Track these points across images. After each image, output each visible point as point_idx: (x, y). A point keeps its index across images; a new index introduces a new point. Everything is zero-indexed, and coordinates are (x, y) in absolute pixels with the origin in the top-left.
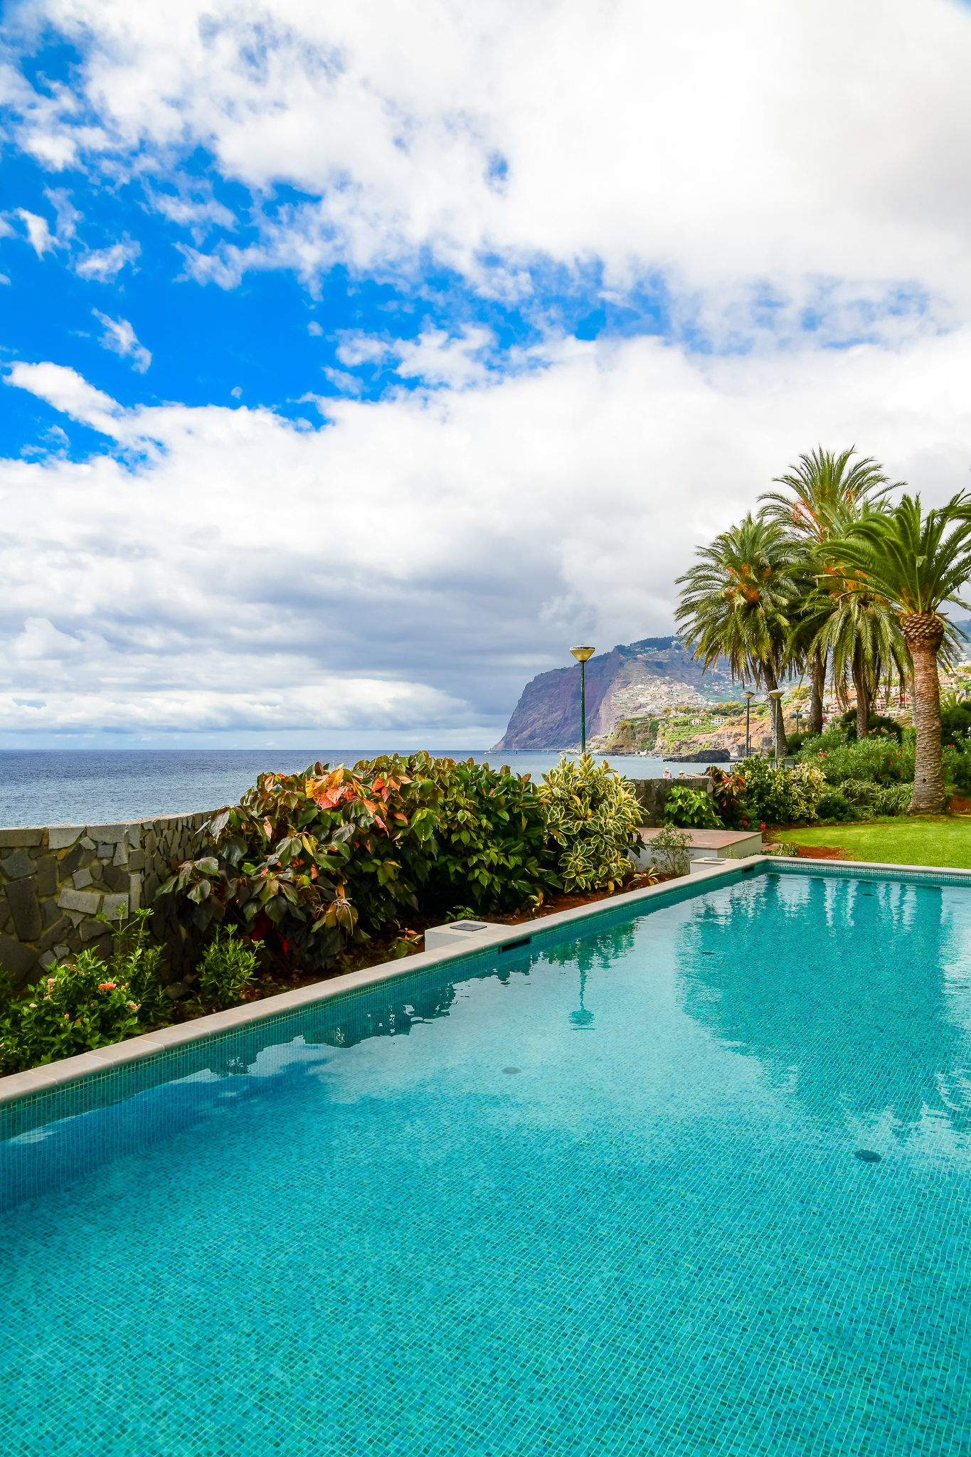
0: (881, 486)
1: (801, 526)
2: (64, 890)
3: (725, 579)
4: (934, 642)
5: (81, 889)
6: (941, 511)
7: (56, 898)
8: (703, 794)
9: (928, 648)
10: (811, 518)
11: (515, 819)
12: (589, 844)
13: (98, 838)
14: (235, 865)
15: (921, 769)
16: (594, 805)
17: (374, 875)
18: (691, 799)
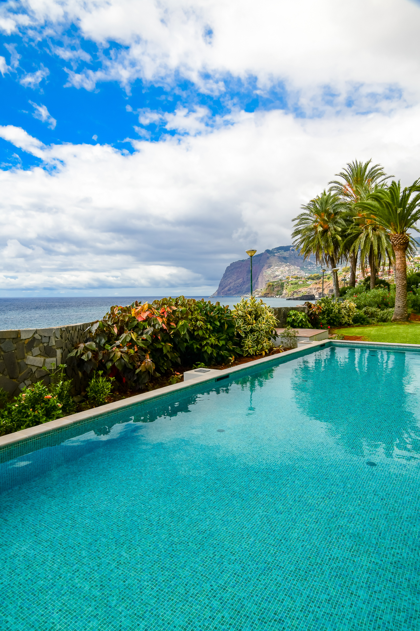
0: (383, 177)
1: (347, 195)
2: (28, 357)
3: (314, 219)
4: (404, 246)
5: (36, 356)
6: (409, 188)
7: (25, 360)
8: (303, 314)
9: (402, 249)
10: (352, 192)
11: (222, 325)
12: (254, 335)
13: (42, 334)
14: (102, 346)
15: (398, 302)
16: (256, 319)
17: (162, 349)
18: (298, 316)
